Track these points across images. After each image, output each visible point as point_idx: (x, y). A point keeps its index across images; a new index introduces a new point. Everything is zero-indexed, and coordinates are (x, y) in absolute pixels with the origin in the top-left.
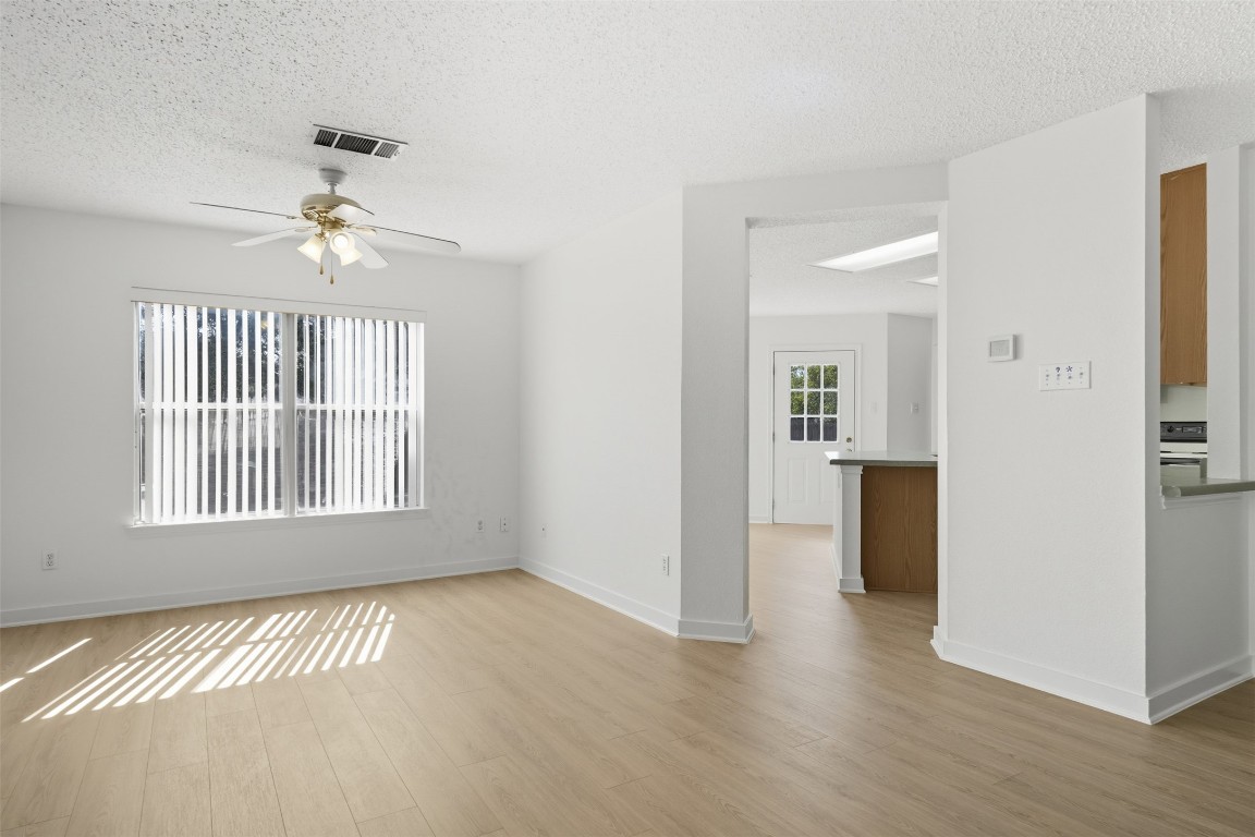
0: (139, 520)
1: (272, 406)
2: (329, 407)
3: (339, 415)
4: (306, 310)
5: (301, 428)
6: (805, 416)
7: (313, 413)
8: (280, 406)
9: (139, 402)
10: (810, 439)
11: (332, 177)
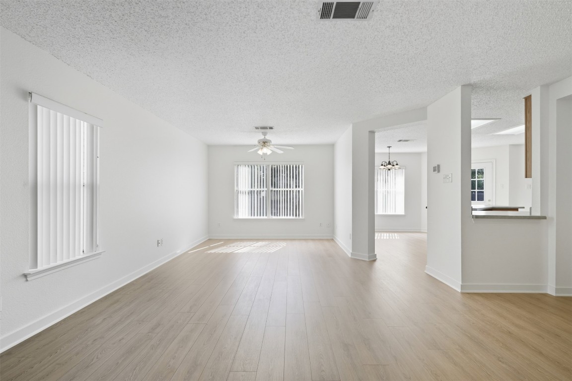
0: (235, 217)
1: (265, 189)
2: (278, 189)
3: (281, 191)
4: (273, 164)
5: (272, 195)
6: (476, 190)
7: (275, 191)
8: (267, 189)
9: (236, 188)
10: (478, 200)
11: (265, 134)
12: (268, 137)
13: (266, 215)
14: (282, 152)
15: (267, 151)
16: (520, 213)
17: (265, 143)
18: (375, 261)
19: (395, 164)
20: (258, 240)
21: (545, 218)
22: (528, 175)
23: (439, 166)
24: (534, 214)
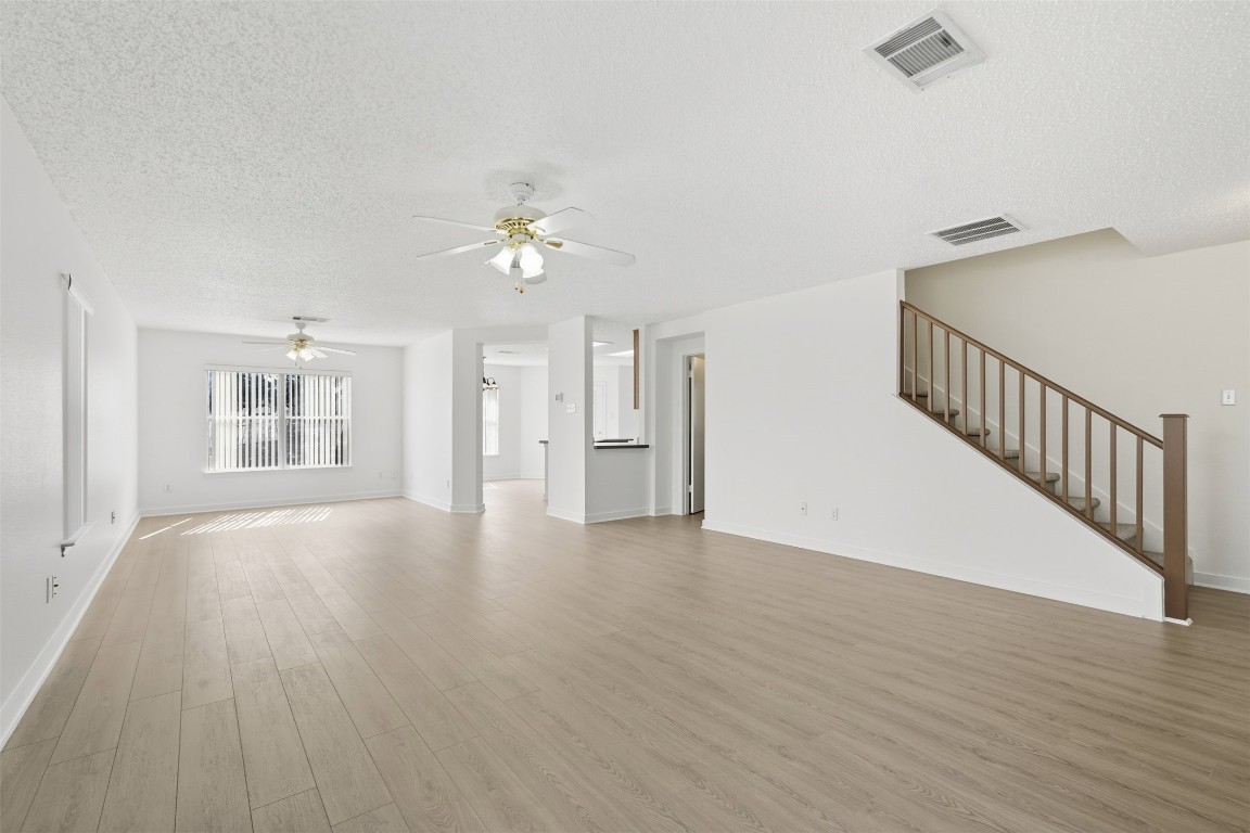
0: (208, 470)
1: (273, 417)
2: (301, 417)
3: (307, 421)
4: (291, 373)
5: (288, 427)
7: (294, 421)
8: (277, 418)
9: (208, 416)
11: (302, 327)
12: (307, 332)
13: (276, 465)
14: (325, 356)
15: (307, 354)
16: (630, 443)
17: (302, 341)
18: (483, 512)
19: (491, 381)
20: (269, 509)
21: (648, 446)
22: (636, 406)
23: (562, 395)
24: (641, 444)
